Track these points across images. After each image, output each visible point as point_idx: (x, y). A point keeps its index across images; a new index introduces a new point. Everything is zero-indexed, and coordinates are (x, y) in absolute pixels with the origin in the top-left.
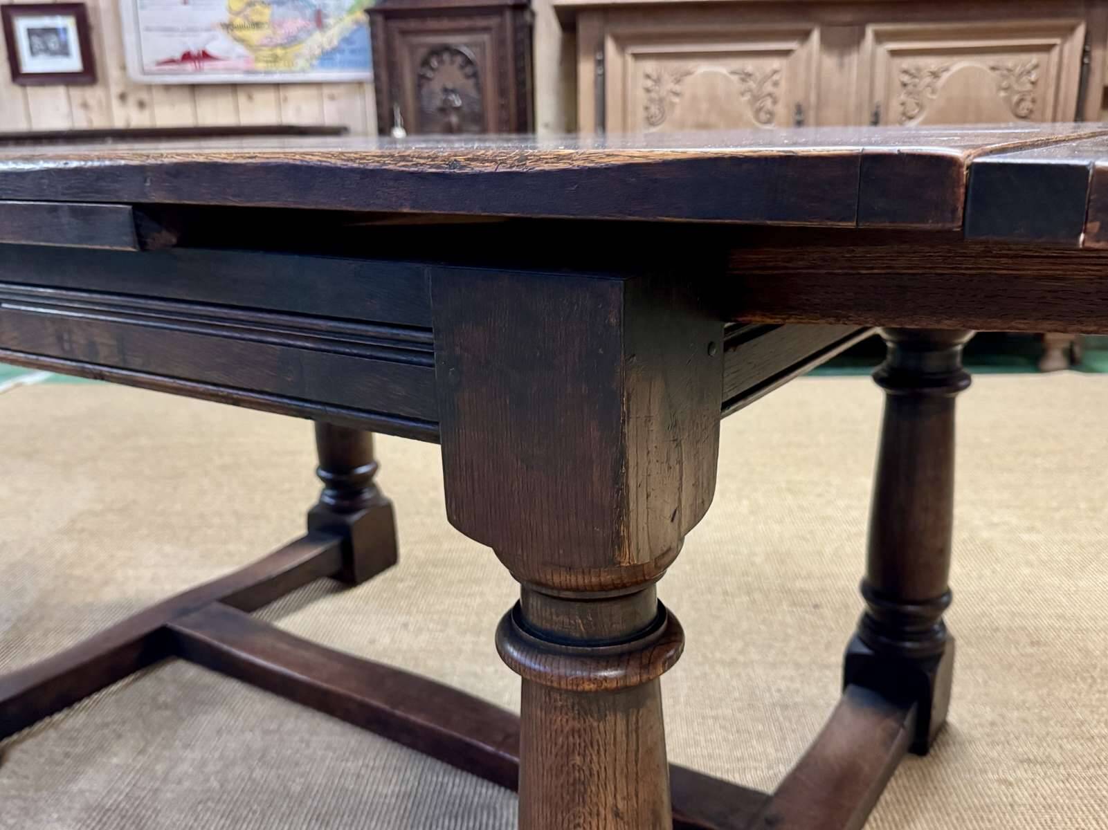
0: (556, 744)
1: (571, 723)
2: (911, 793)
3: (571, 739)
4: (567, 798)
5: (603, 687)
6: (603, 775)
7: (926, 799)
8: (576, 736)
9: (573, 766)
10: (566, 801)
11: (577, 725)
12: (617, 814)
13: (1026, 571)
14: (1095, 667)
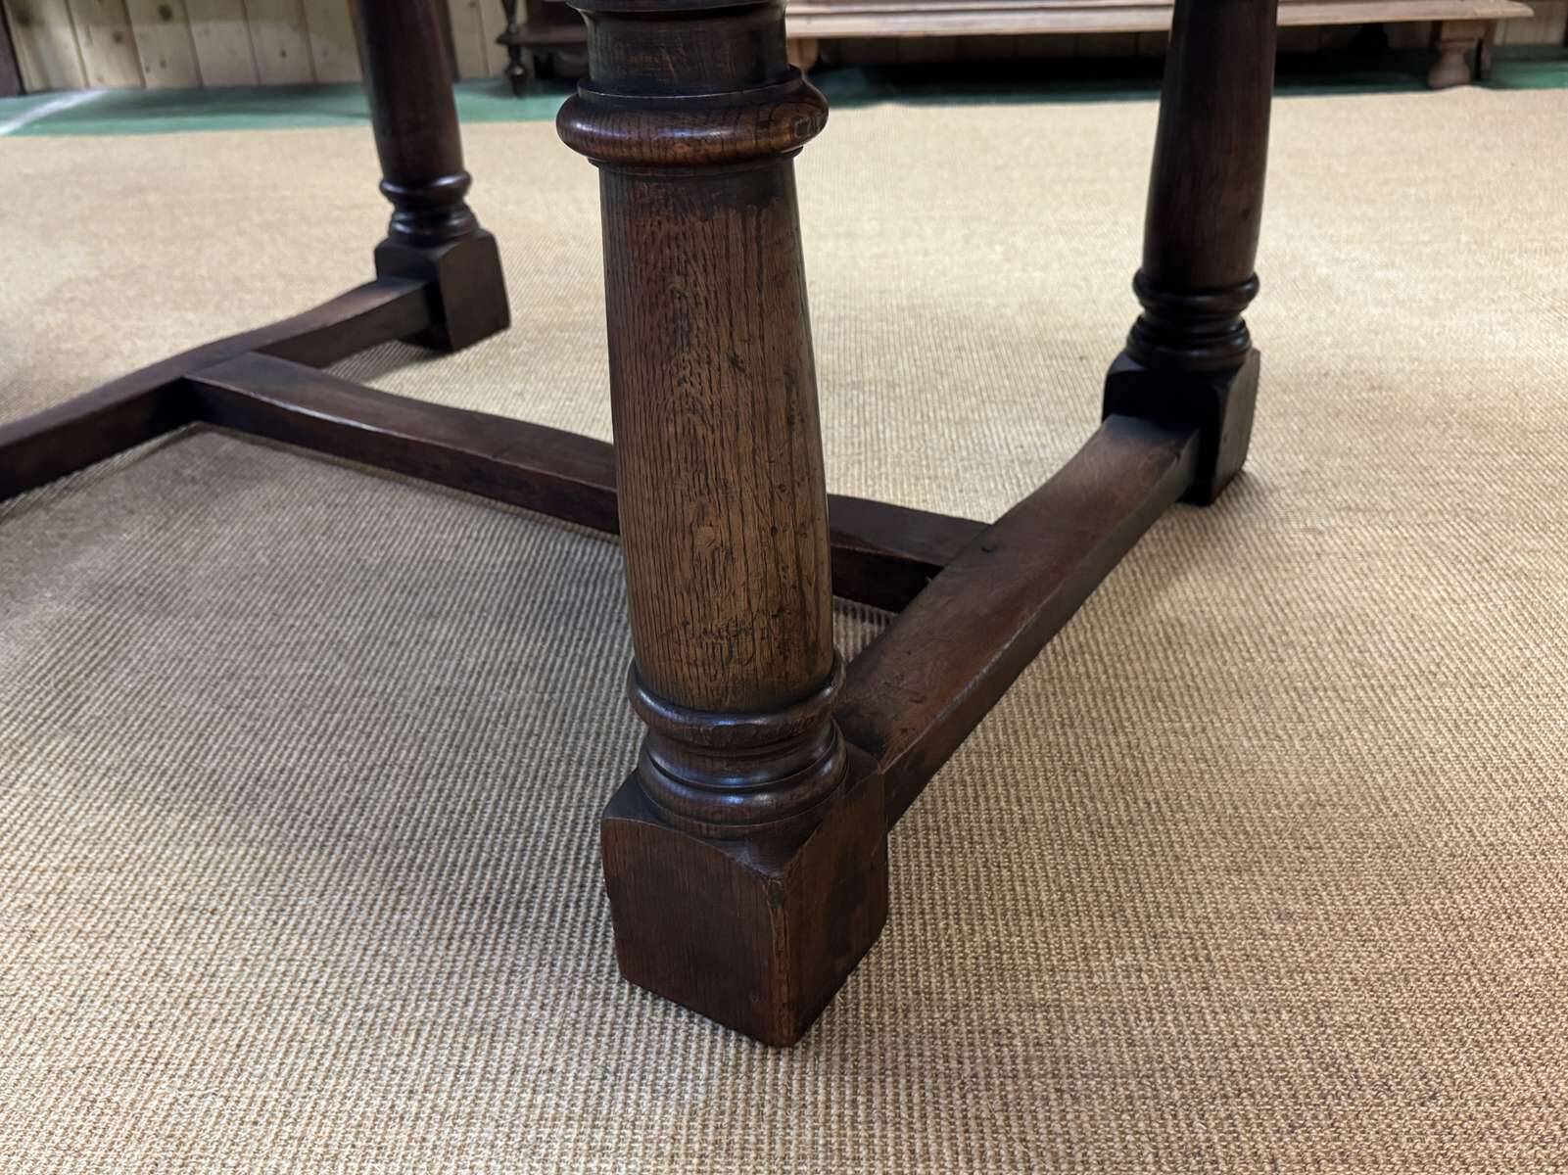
0: (647, 263)
1: (665, 226)
2: (1184, 545)
3: (666, 251)
4: (666, 340)
5: (702, 152)
6: (712, 302)
7: (1204, 551)
8: (673, 245)
9: (672, 292)
10: (665, 347)
11: (674, 229)
12: (734, 361)
13: (1375, 311)
14: (1453, 411)
